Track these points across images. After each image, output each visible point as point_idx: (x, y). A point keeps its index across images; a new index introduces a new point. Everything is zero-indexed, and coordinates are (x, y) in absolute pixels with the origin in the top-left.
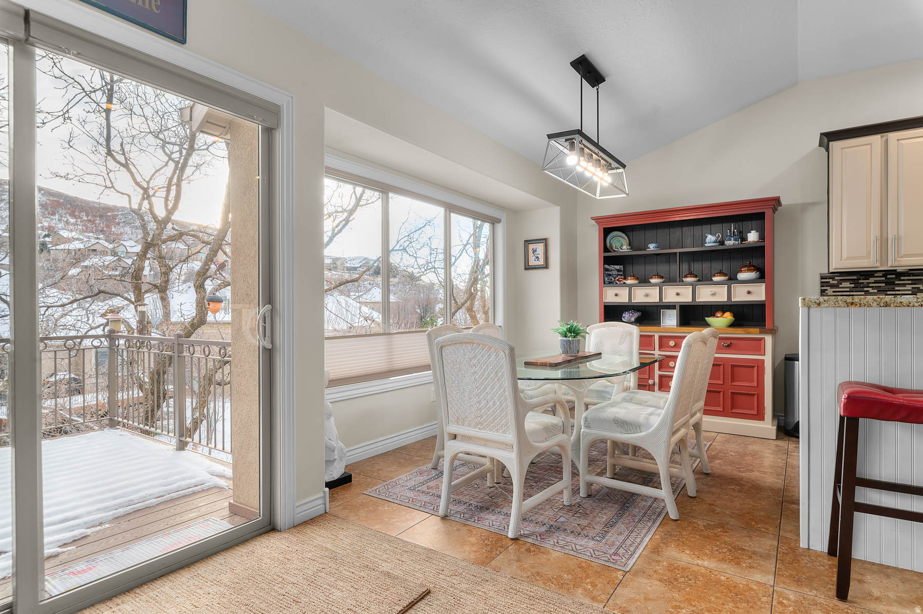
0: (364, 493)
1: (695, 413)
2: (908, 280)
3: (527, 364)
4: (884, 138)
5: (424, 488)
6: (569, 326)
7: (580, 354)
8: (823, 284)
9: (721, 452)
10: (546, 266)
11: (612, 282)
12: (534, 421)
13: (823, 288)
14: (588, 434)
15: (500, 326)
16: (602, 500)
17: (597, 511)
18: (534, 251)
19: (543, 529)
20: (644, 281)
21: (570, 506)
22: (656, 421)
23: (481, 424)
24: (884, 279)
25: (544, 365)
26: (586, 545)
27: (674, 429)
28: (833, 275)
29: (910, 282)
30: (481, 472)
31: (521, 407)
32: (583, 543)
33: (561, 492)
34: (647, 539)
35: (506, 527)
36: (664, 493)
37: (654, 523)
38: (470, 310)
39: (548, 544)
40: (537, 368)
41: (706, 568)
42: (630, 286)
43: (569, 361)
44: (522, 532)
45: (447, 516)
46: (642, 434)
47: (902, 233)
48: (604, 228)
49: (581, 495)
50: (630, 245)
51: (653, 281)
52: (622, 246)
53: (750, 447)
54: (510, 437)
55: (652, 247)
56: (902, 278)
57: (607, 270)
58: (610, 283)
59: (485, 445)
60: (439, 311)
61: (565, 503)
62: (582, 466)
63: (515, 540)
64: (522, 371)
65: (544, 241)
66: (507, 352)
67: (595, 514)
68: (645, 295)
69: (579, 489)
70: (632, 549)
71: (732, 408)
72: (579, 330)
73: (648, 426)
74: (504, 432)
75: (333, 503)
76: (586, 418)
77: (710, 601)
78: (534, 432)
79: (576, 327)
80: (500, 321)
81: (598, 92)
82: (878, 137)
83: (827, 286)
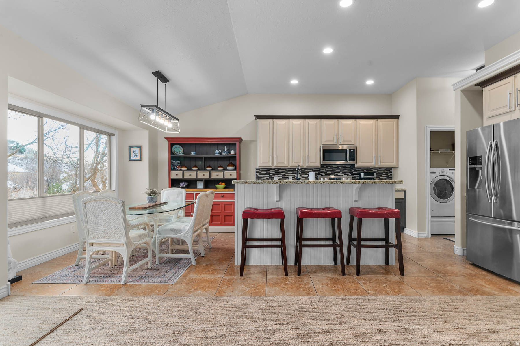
0: (33, 283)
1: (205, 224)
2: (281, 171)
3: (130, 209)
4: (273, 121)
5: (72, 274)
6: (152, 191)
7: (157, 203)
8: (256, 172)
9: (218, 240)
10: (141, 159)
11: (175, 169)
12: (133, 233)
13: (257, 173)
14: (159, 237)
15: (114, 190)
16: (166, 263)
17: (163, 268)
18: (134, 152)
19: (138, 278)
20: (189, 169)
21: (151, 268)
22: (187, 228)
23: (108, 236)
24: (274, 170)
25: (139, 209)
26: (157, 280)
27: (194, 230)
28: (259, 169)
29: (281, 172)
30: (106, 261)
31: (128, 227)
32: (156, 279)
33: (147, 263)
34: (182, 273)
35: (120, 281)
36: (191, 256)
37: (186, 268)
38: (93, 181)
39: (140, 283)
40: (135, 210)
41: (202, 277)
42: (183, 171)
43: (151, 206)
44: (128, 281)
45: (88, 283)
46: (182, 234)
47: (278, 155)
48: (171, 143)
49: (156, 263)
50: (183, 152)
51: (193, 169)
52: (180, 152)
53: (229, 237)
54: (123, 240)
55: (193, 153)
56: (279, 170)
57: (172, 163)
59: (109, 246)
60: (63, 178)
61: (149, 267)
62: (157, 251)
63: (125, 284)
64: (128, 212)
65: (140, 147)
66: (121, 204)
67: (162, 269)
68: (190, 175)
69: (156, 262)
70: (176, 277)
71: (224, 222)
72: (156, 192)
73: (184, 230)
74: (119, 239)
75: (12, 291)
76: (159, 230)
77: (201, 286)
78: (134, 238)
79: (155, 191)
80: (114, 187)
81: (166, 86)
82: (271, 120)
83: (258, 173)
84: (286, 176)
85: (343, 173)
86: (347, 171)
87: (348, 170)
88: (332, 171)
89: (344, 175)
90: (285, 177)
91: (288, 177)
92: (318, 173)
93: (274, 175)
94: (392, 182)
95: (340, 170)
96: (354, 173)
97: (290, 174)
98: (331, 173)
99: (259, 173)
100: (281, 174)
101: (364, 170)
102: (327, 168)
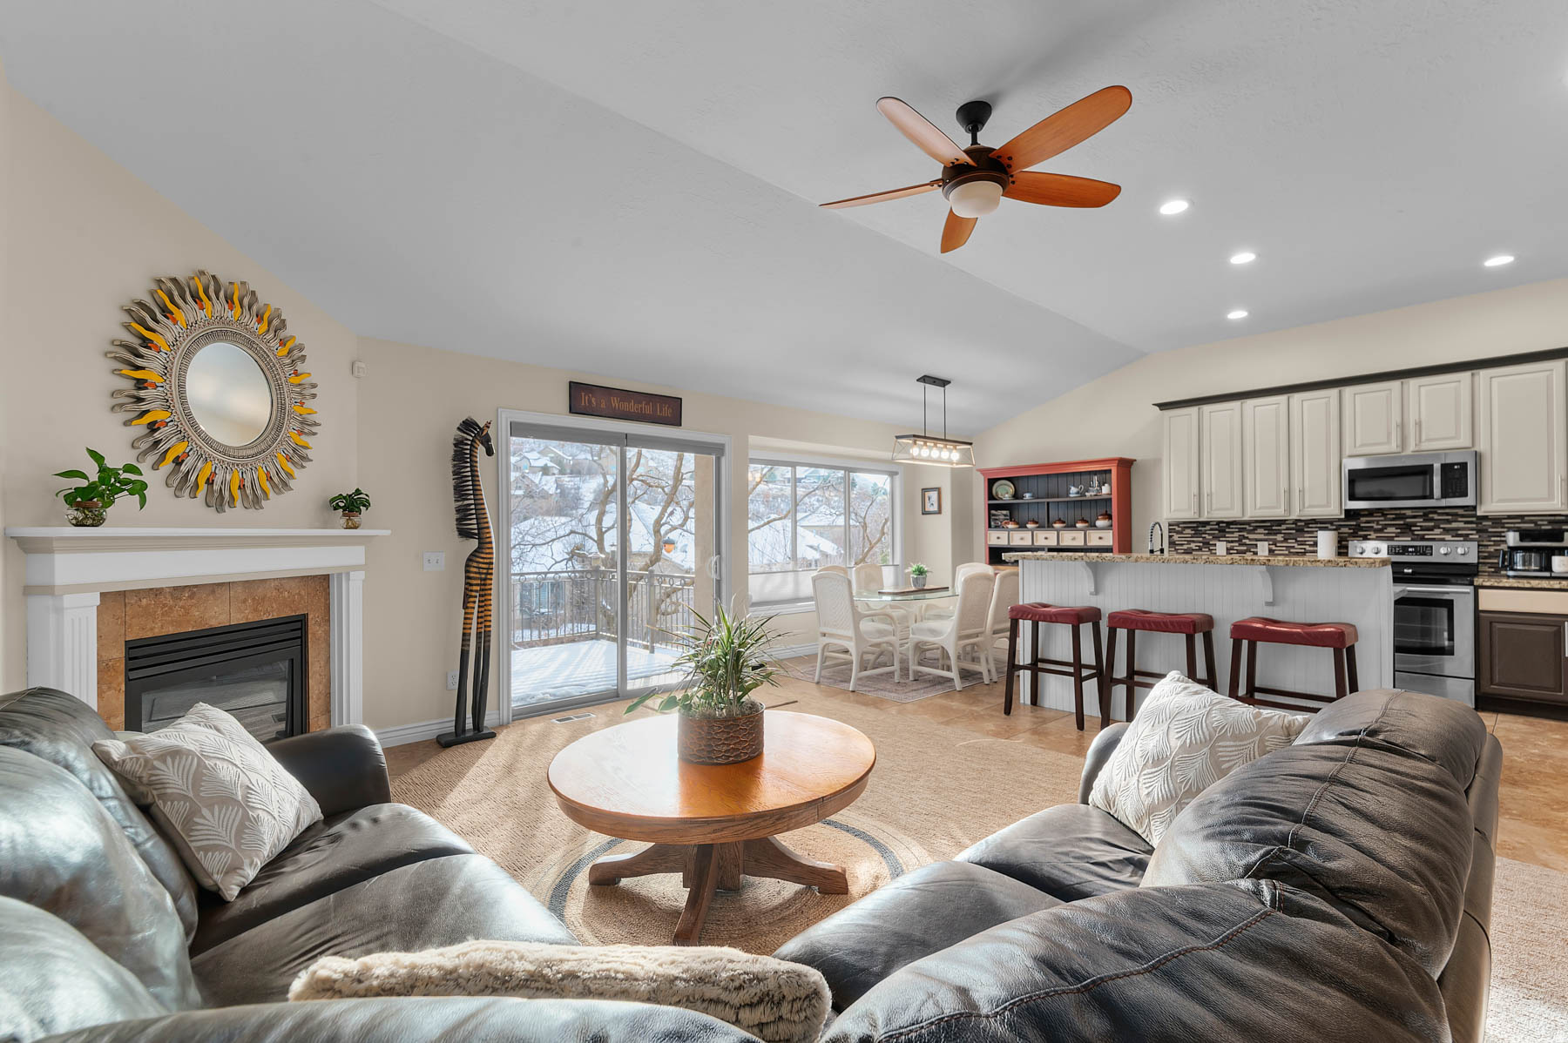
2: (1236, 528)
4: (1199, 409)
7: (925, 588)
8: (1171, 531)
10: (939, 512)
11: (998, 526)
13: (1171, 534)
14: (914, 638)
18: (929, 500)
20: (1023, 526)
24: (1215, 525)
29: (1237, 530)
31: (857, 616)
35: (848, 687)
42: (1010, 531)
48: (989, 479)
50: (1015, 493)
51: (1027, 526)
52: (1006, 494)
56: (1231, 527)
57: (992, 515)
58: (996, 527)
59: (840, 640)
65: (938, 490)
68: (1020, 538)
69: (908, 675)
74: (848, 629)
76: (914, 628)
78: (868, 632)
83: (1174, 534)
84: (1250, 540)
85: (1446, 531)
86: (1462, 525)
87: (1466, 522)
88: (1404, 526)
89: (1448, 537)
90: (1247, 542)
91: (1255, 543)
92: (1352, 531)
93: (1216, 538)
94: (1343, 564)
95: (1433, 524)
96: (1490, 530)
97: (1262, 537)
98: (1399, 531)
99: (1178, 532)
100: (1236, 535)
101: (1539, 523)
102: (1382, 518)
